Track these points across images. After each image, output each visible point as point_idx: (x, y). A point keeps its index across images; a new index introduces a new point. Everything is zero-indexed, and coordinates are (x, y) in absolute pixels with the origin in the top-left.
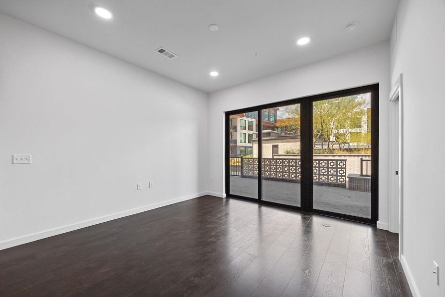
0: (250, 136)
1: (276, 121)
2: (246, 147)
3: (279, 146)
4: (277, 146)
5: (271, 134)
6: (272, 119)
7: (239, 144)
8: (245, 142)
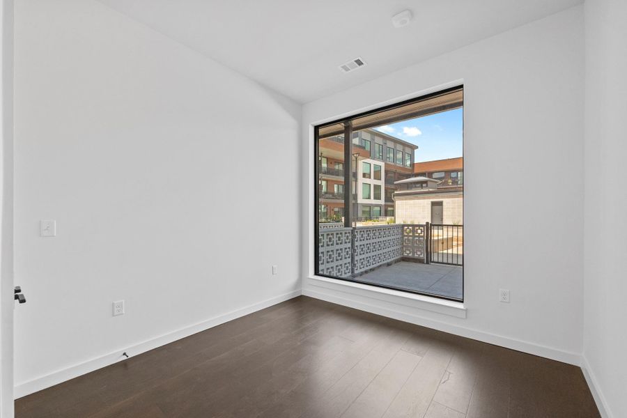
0: (377, 188)
1: (413, 165)
2: (370, 206)
3: (444, 204)
4: (440, 204)
5: (429, 183)
6: (408, 163)
7: (361, 200)
8: (369, 198)
